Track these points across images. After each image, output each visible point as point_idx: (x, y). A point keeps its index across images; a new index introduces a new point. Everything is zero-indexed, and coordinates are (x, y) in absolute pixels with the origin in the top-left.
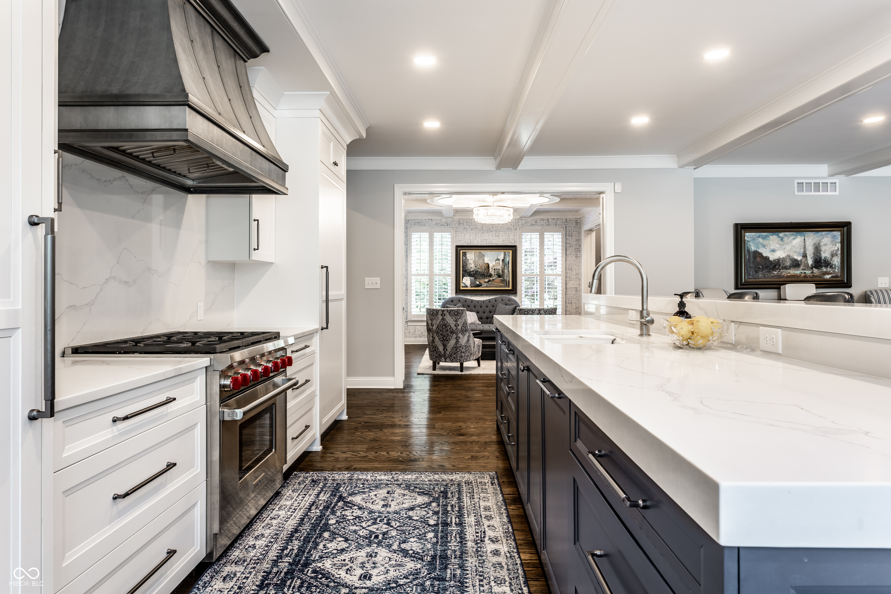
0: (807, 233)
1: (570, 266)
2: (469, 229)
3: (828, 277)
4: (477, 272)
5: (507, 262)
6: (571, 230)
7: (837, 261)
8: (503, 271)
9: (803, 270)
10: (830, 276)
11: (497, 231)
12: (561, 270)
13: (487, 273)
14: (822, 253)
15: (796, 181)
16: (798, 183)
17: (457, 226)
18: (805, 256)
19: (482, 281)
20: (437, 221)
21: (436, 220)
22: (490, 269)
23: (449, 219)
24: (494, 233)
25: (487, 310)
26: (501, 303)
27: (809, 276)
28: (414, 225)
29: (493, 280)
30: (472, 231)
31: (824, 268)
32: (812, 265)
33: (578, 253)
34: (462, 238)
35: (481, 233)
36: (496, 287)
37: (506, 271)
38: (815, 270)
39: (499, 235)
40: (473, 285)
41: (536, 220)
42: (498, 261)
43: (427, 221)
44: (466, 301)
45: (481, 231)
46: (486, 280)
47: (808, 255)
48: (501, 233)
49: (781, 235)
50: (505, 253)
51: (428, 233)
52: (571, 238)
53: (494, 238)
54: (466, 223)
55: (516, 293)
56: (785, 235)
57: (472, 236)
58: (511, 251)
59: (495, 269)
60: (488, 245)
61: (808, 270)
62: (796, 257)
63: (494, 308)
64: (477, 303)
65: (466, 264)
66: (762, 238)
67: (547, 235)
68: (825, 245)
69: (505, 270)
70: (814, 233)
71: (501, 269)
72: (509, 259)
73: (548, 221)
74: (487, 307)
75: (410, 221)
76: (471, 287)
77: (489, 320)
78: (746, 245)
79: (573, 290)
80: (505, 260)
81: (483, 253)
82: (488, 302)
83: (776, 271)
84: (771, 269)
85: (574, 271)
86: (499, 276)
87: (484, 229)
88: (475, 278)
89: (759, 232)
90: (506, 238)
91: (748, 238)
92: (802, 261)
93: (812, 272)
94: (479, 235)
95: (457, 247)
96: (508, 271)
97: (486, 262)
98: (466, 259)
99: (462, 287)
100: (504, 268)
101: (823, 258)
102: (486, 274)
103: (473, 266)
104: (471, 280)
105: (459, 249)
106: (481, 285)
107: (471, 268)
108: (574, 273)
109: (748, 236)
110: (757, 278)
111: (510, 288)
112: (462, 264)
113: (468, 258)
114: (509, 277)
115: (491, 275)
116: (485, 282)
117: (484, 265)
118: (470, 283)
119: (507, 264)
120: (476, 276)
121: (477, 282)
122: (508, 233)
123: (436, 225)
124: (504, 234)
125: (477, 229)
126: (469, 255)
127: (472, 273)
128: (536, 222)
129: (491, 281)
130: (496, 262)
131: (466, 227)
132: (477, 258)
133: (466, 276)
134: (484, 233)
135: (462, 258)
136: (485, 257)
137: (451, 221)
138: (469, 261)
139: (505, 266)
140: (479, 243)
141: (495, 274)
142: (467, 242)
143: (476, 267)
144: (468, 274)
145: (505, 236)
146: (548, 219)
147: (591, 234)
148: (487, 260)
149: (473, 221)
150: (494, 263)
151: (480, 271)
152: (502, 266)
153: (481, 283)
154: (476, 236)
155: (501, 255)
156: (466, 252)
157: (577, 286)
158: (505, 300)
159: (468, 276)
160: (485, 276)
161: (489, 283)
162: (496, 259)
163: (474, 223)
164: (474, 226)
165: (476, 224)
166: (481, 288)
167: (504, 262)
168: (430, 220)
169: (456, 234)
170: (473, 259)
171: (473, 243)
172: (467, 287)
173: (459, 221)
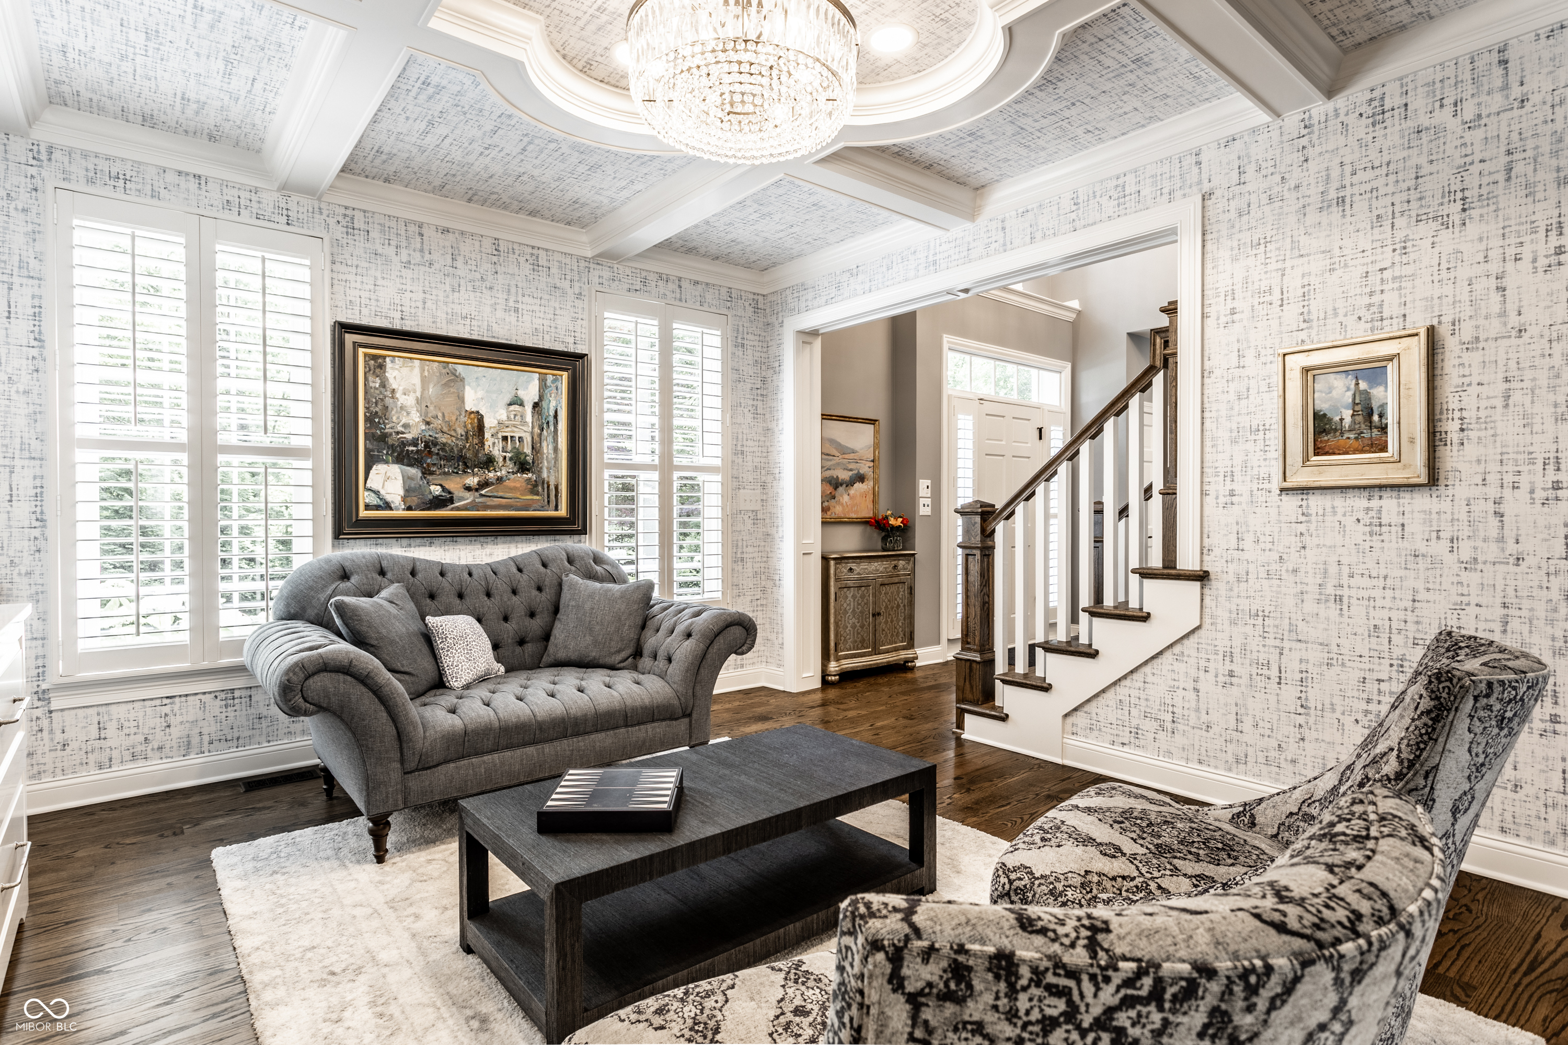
1: (740, 444)
2: (395, 259)
4: (435, 444)
5: (552, 413)
8: (536, 448)
11: (513, 290)
12: (718, 452)
13: (476, 454)
17: (338, 234)
19: (454, 484)
20: (231, 194)
21: (224, 184)
22: (487, 435)
23: (295, 198)
24: (502, 296)
25: (518, 604)
28: (90, 181)
29: (500, 480)
30: (407, 273)
34: (363, 294)
35: (448, 288)
36: (509, 507)
37: (547, 448)
39: (520, 306)
40: (414, 501)
41: (644, 274)
42: (516, 408)
43: (171, 177)
44: (413, 573)
45: (448, 280)
46: (473, 481)
48: (526, 299)
50: (543, 379)
52: (741, 353)
53: (500, 314)
54: (383, 231)
55: (583, 531)
57: (408, 295)
58: (565, 373)
59: (505, 438)
60: (475, 337)
63: (547, 597)
65: (386, 408)
67: (682, 330)
69: (544, 444)
71: (528, 439)
72: (559, 402)
74: (514, 592)
75: (57, 155)
76: (409, 508)
77: (529, 648)
80: (544, 404)
81: (460, 369)
85: (749, 458)
86: (523, 466)
87: (458, 272)
88: (426, 472)
90: (546, 323)
94: (441, 295)
95: (343, 328)
96: (556, 449)
97: (470, 405)
98: (383, 385)
99: (368, 507)
100: (540, 435)
102: (470, 454)
103: (415, 418)
104: (406, 478)
105: (350, 338)
106: (451, 500)
107: (406, 426)
108: (750, 464)
111: (563, 512)
112: (366, 409)
113: (393, 384)
114: (558, 471)
115: (489, 462)
116: (468, 489)
117: (461, 419)
118: (402, 493)
119: (551, 424)
120: (429, 461)
121: (432, 488)
122: (552, 303)
123: (227, 211)
124: (536, 308)
125: (432, 270)
126: (396, 373)
127: (411, 448)
128: (644, 282)
129: (492, 484)
130: (512, 408)
131: (380, 251)
132: (431, 386)
133: (387, 462)
134: (463, 289)
135: (366, 379)
136: (467, 388)
137: (311, 210)
138: (398, 395)
139: (542, 430)
140: (439, 325)
141: (505, 458)
142: (386, 317)
143: (428, 423)
144: (393, 451)
145: (542, 315)
146: (680, 279)
147: (810, 343)
148: (473, 399)
149: (413, 229)
150: (503, 415)
151: (444, 440)
152: (533, 427)
153: (450, 493)
154: (427, 296)
155: (530, 386)
156: (384, 357)
157: (758, 507)
158: (582, 558)
159: (393, 462)
160: (465, 464)
161: (483, 492)
162: (508, 398)
163: (418, 239)
164: (418, 254)
165: (426, 248)
166: (452, 510)
167: (540, 414)
168: (191, 178)
169: (335, 275)
170: (415, 392)
171: (413, 323)
172: (391, 509)
173: (348, 219)
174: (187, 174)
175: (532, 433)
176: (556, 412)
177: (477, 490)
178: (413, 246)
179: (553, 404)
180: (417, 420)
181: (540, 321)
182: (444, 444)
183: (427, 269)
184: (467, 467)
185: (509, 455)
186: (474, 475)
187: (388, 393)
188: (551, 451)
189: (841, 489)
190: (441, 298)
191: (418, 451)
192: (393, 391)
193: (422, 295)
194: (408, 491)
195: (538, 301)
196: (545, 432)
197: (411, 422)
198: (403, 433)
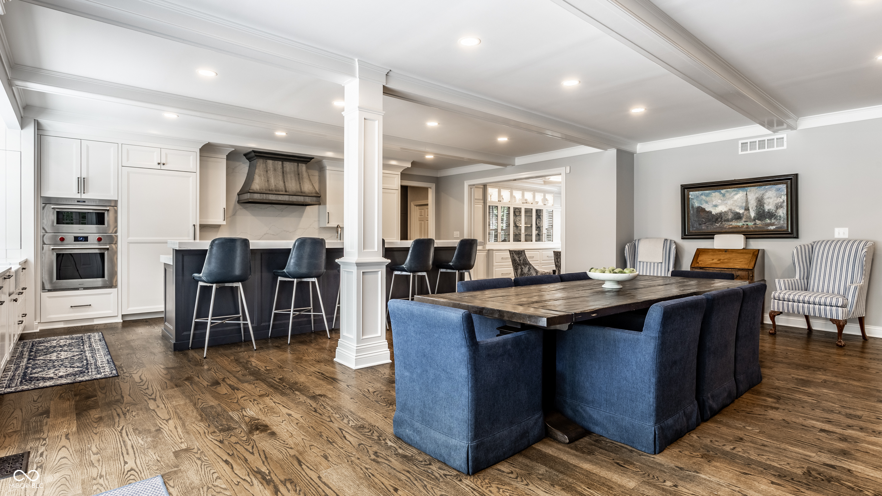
0: (749, 188)
3: (772, 228)
7: (782, 212)
9: (744, 222)
14: (765, 205)
15: (740, 142)
16: (742, 144)
18: (747, 209)
27: (752, 227)
31: (767, 220)
32: (754, 217)
38: (758, 222)
47: (750, 209)
49: (723, 191)
56: (727, 191)
61: (750, 222)
62: (738, 211)
66: (705, 196)
68: (768, 198)
70: (757, 187)
78: (691, 202)
83: (718, 223)
84: (713, 222)
89: (702, 191)
92: (744, 214)
93: (755, 224)
101: (766, 210)
109: (692, 194)
110: (700, 230)
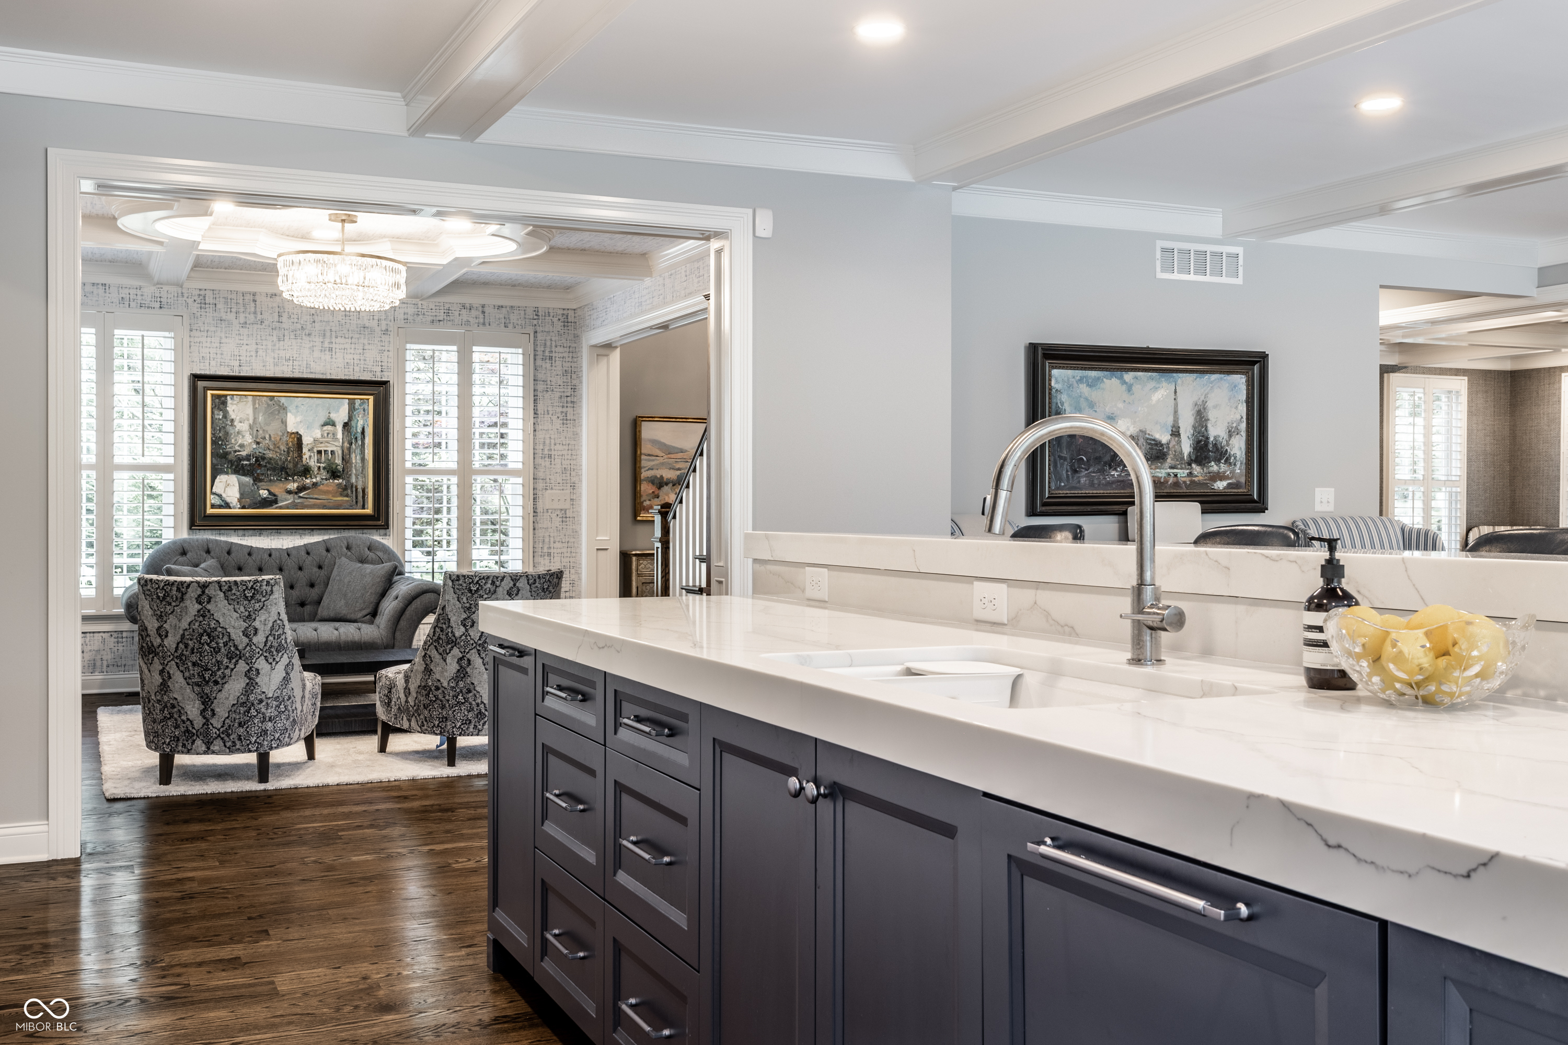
0: (1180, 375)
1: (547, 448)
2: (235, 322)
3: (1220, 485)
4: (263, 458)
5: (359, 430)
6: (548, 343)
7: (1237, 447)
8: (346, 459)
9: (1171, 468)
10: (1225, 483)
11: (328, 334)
12: (520, 457)
13: (296, 465)
14: (1209, 425)
15: (1160, 244)
16: (1164, 250)
17: (195, 311)
18: (1176, 433)
19: (278, 489)
20: (124, 293)
21: (121, 286)
22: (305, 450)
23: (166, 288)
24: (318, 340)
25: (302, 577)
26: (346, 556)
27: (1184, 482)
29: (315, 485)
30: (245, 331)
31: (1213, 463)
32: (1189, 454)
33: (570, 410)
34: (212, 351)
35: (275, 338)
36: (324, 507)
37: (355, 459)
38: (1197, 469)
39: (334, 346)
40: (247, 501)
41: (447, 306)
42: (329, 428)
44: (229, 553)
45: (275, 333)
46: (293, 486)
47: (1182, 431)
48: (339, 340)
49: (1129, 376)
50: (352, 403)
51: (93, 330)
52: (548, 365)
53: (317, 354)
54: (226, 303)
55: (386, 526)
56: (1136, 378)
57: (245, 347)
58: (371, 398)
59: (319, 452)
60: (297, 376)
61: (1182, 469)
62: (1157, 436)
63: (323, 573)
64: (266, 556)
65: (227, 434)
66: (1088, 385)
67: (479, 354)
68: (1215, 407)
69: (353, 456)
70: (1195, 375)
71: (339, 452)
72: (366, 421)
73: (483, 312)
74: (300, 568)
76: (243, 507)
77: (308, 609)
78: (1054, 401)
79: (554, 516)
80: (353, 423)
81: (283, 400)
82: (303, 553)
83: (1115, 469)
84: (1105, 463)
85: (558, 461)
86: (334, 473)
87: (284, 326)
88: (257, 480)
89: (1082, 369)
90: (356, 357)
91: (1057, 382)
92: (1171, 446)
93: (1190, 474)
94: (270, 345)
95: (196, 378)
96: (363, 459)
97: (291, 428)
98: (225, 417)
99: (213, 506)
100: (349, 449)
101: (1212, 439)
102: (291, 466)
103: (248, 439)
104: (241, 485)
105: (201, 384)
106: (276, 502)
107: (242, 446)
108: (559, 466)
109: (1059, 377)
110: (1075, 488)
111: (369, 510)
112: (213, 434)
113: (232, 415)
114: (365, 476)
115: (306, 471)
116: (289, 492)
117: (285, 438)
118: (238, 496)
119: (359, 438)
120: (258, 471)
121: (261, 492)
122: (362, 341)
123: (121, 305)
124: (348, 346)
125: (263, 326)
126: (234, 407)
127: (245, 462)
128: (448, 312)
129: (309, 488)
130: (325, 428)
131: (224, 318)
132: (261, 414)
133: (227, 473)
134: (287, 338)
135: (213, 413)
136: (289, 414)
137: (176, 295)
138: (235, 424)
139: (351, 444)
140: (268, 368)
141: (319, 468)
142: (228, 366)
143: (258, 443)
144: (232, 466)
145: (352, 351)
146: (483, 306)
147: (607, 355)
148: (293, 423)
149: (248, 297)
150: (318, 434)
151: (271, 456)
152: (343, 443)
153: (275, 495)
154: (259, 346)
155: (341, 410)
156: (226, 396)
157: (567, 505)
158: (359, 546)
159: (232, 473)
160: (287, 473)
161: (301, 495)
162: (323, 420)
163: (253, 305)
164: (252, 316)
165: (258, 310)
166: (276, 508)
167: (349, 431)
168: (100, 286)
169: (192, 339)
170: (248, 420)
171: (248, 368)
172: (230, 508)
173: (201, 297)
174: (98, 284)
175: (342, 447)
176: (363, 429)
177: (296, 493)
178: (248, 310)
179: (360, 423)
180: (250, 441)
181: (351, 356)
182: (270, 459)
183: (259, 326)
184: (289, 476)
185: (322, 465)
186: (294, 481)
187: (229, 423)
188: (359, 461)
189: (666, 488)
190: (270, 347)
191: (250, 465)
192: (232, 421)
193: (254, 346)
194: (243, 495)
195: (349, 341)
196: (353, 446)
197: (245, 443)
198: (239, 451)
